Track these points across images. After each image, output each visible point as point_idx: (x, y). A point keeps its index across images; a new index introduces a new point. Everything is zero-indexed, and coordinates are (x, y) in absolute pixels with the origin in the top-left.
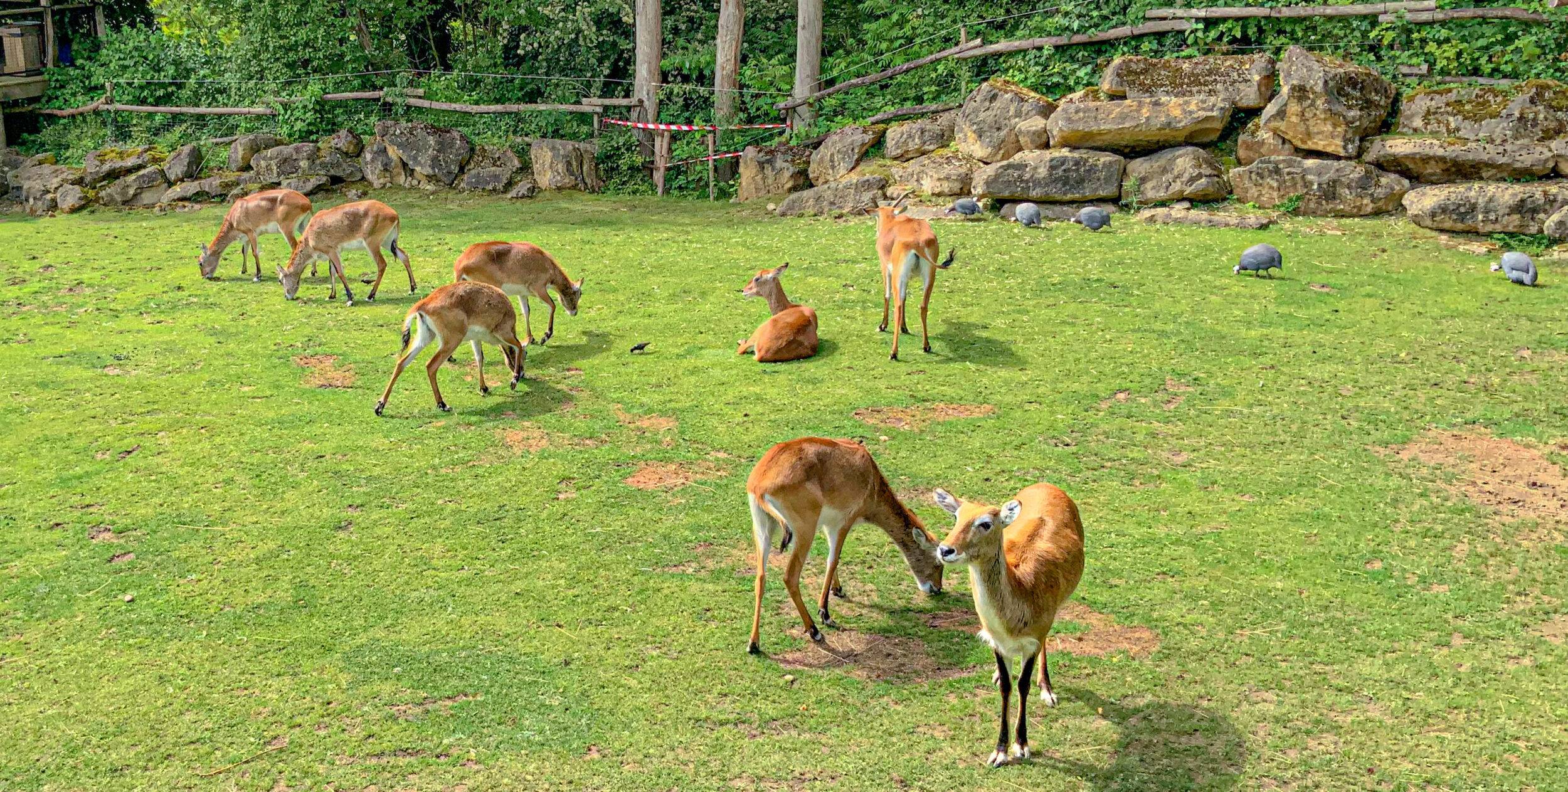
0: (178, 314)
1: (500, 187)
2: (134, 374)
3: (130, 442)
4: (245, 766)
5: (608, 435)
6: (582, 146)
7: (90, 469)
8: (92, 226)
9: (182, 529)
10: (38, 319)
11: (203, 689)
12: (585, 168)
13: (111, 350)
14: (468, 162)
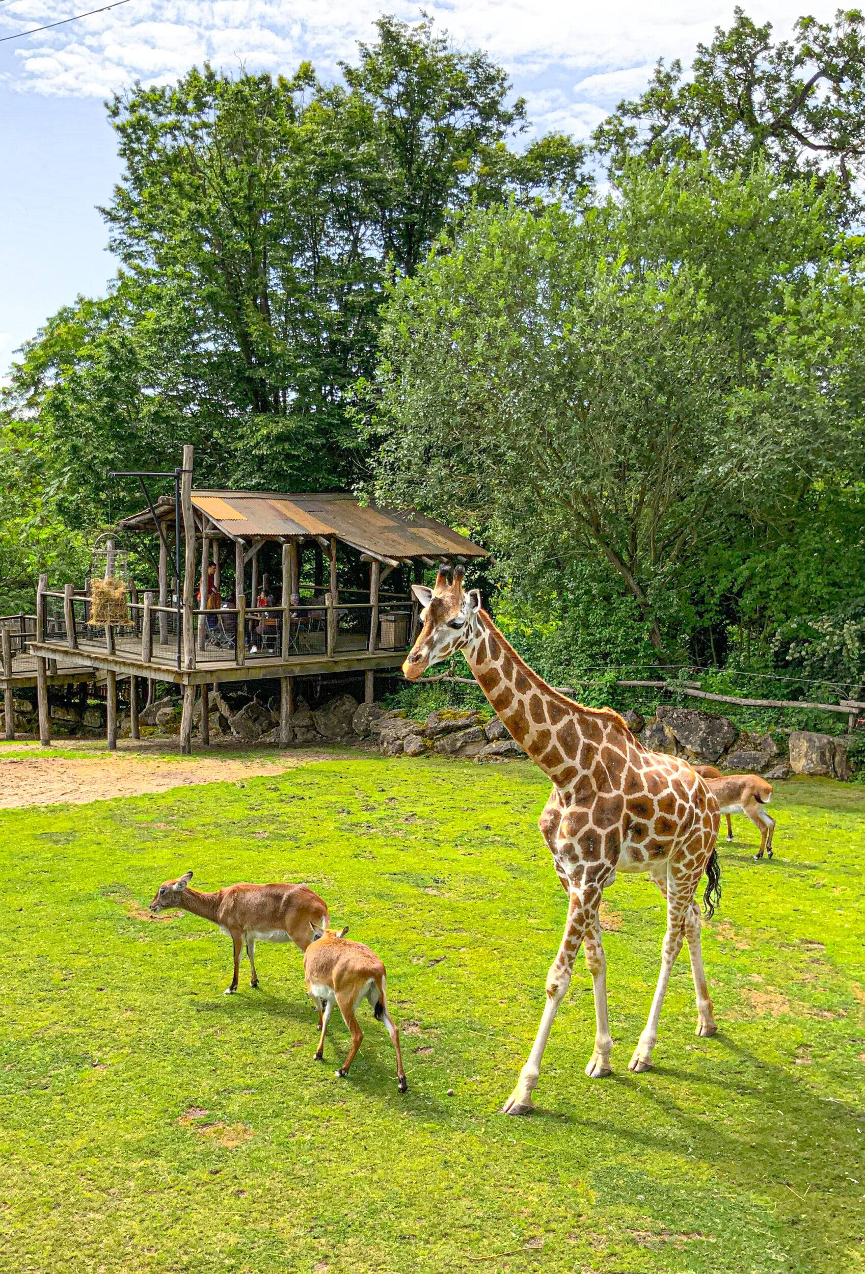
0: (484, 849)
1: (759, 768)
2: (449, 897)
3: (439, 953)
4: (506, 1258)
5: (846, 1010)
6: (836, 740)
7: (407, 971)
8: (426, 769)
9: (472, 1034)
10: (381, 841)
11: (478, 1180)
12: (837, 759)
13: (432, 873)
14: (732, 745)
